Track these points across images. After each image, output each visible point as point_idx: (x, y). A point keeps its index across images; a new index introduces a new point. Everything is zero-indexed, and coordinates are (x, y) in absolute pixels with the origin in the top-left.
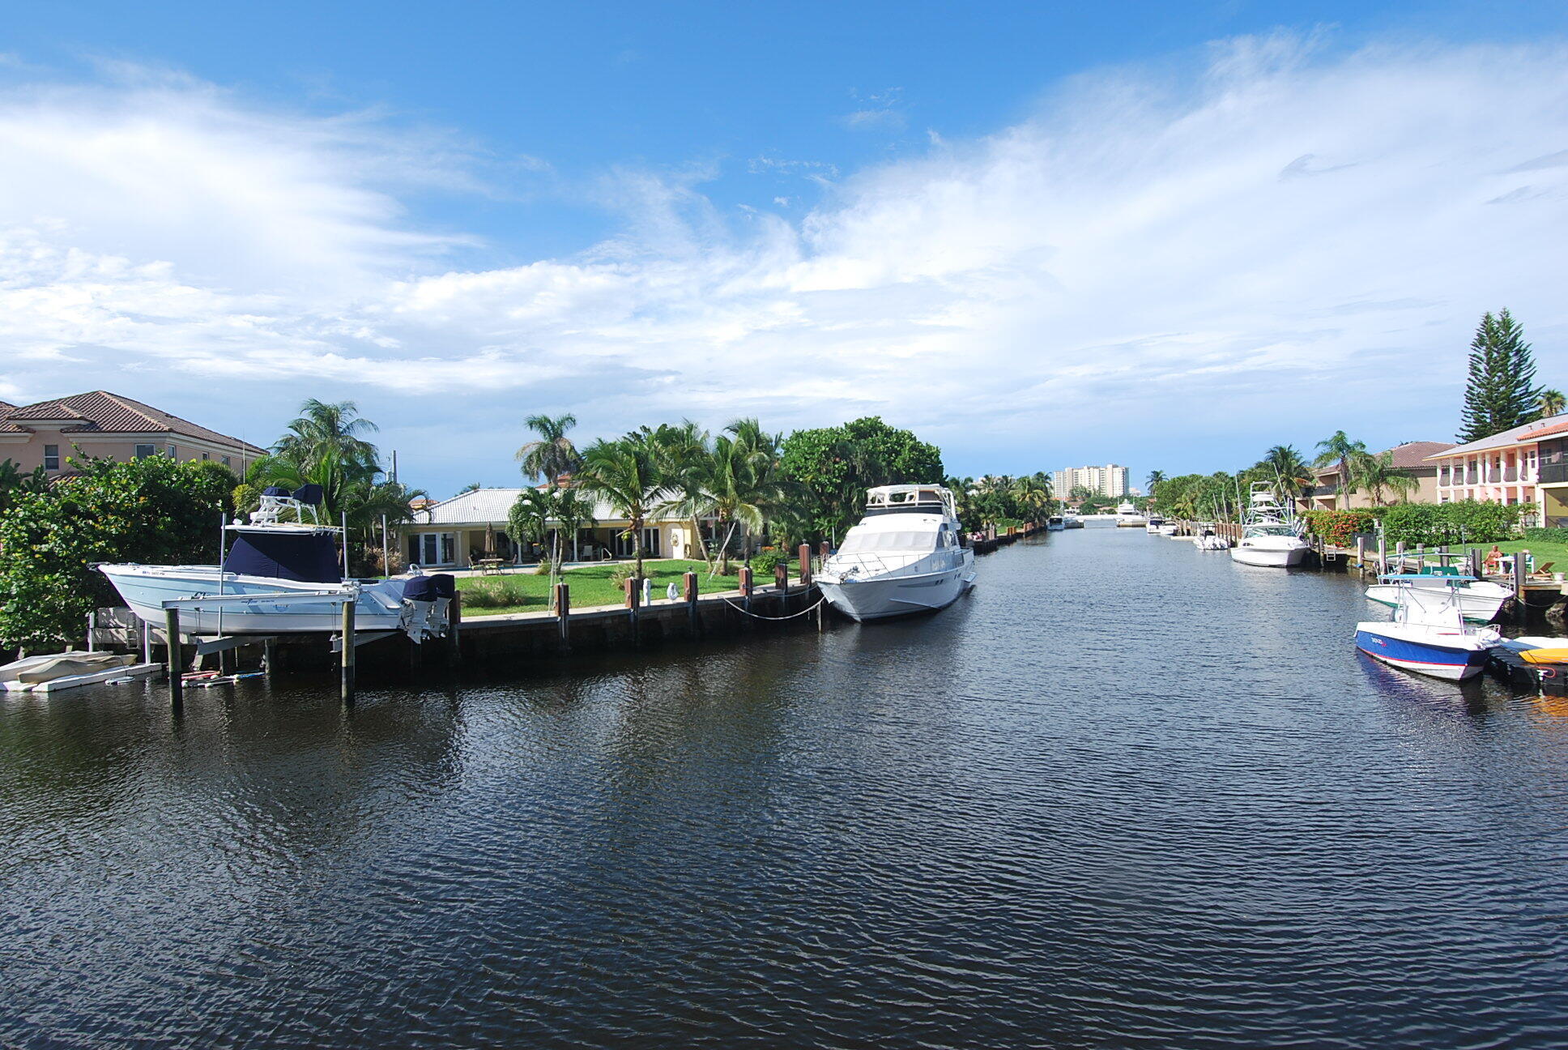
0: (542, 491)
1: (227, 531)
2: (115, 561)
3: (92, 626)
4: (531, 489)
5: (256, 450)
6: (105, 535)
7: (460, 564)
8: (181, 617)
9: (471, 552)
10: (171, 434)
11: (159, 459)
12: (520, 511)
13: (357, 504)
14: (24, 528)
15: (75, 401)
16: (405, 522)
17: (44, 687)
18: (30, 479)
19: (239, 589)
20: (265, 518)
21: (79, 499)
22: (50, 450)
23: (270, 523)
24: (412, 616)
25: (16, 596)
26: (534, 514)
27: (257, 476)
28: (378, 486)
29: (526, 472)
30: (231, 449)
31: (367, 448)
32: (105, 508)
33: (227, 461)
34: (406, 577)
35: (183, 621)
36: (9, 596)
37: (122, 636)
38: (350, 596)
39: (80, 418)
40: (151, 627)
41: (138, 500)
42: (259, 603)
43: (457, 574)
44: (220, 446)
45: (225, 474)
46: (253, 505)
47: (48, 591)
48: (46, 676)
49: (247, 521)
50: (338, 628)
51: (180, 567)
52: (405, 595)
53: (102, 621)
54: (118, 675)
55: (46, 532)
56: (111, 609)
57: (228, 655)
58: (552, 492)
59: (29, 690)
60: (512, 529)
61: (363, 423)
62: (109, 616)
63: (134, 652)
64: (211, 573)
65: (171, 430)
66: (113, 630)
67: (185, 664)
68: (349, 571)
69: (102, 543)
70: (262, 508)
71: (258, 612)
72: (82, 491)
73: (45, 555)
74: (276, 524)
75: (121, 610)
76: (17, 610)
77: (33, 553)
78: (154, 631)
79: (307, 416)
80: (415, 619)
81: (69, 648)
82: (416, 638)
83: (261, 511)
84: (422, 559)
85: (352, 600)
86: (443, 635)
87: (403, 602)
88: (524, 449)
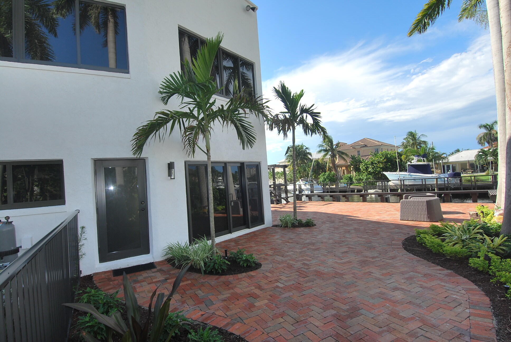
0: (486, 149)
4: (481, 150)
9: (462, 169)
12: (478, 156)
15: (361, 141)
16: (440, 161)
22: (358, 152)
26: (483, 157)
29: (480, 143)
31: (425, 142)
39: (363, 144)
44: (391, 147)
58: (489, 149)
60: (476, 161)
61: (423, 135)
65: (382, 145)
74: (417, 163)
83: (414, 160)
88: (479, 136)
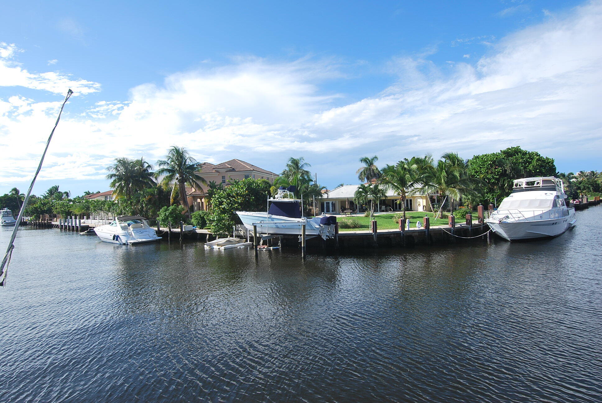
0: (366, 186)
1: (269, 201)
2: (240, 211)
3: (234, 230)
4: (362, 185)
5: (275, 175)
6: (237, 203)
7: (338, 213)
8: (257, 228)
9: (341, 208)
10: (254, 171)
11: (251, 179)
12: (358, 193)
13: (305, 192)
14: (217, 201)
15: (229, 162)
16: (320, 197)
17: (223, 248)
18: (219, 186)
19: (273, 219)
20: (279, 197)
21: (231, 192)
22: (223, 177)
23: (280, 199)
24: (323, 230)
25: (216, 220)
26: (363, 194)
27: (277, 184)
28: (311, 186)
29: (360, 179)
30: (269, 175)
31: (307, 172)
32: (237, 194)
33: (268, 179)
34: (321, 217)
35: (258, 229)
36: (214, 221)
37: (242, 233)
38: (304, 223)
39: (231, 168)
40: (249, 231)
41: (245, 192)
42: (278, 224)
43: (337, 216)
44: (266, 174)
45: (268, 183)
46: (276, 193)
47: (224, 219)
48: (223, 245)
49: (274, 198)
50: (301, 234)
51: (257, 212)
52: (321, 223)
53: (237, 229)
54: (240, 245)
55: (223, 202)
56: (239, 225)
57: (270, 240)
58: (370, 186)
59: (219, 249)
60: (355, 200)
61: (306, 164)
62: (239, 227)
63: (245, 238)
64: (265, 214)
65: (253, 170)
66: (240, 232)
67: (258, 244)
68: (304, 215)
69: (237, 205)
70: (278, 194)
71: (277, 227)
72: (231, 189)
73: (223, 209)
74: (282, 199)
75: (242, 226)
76: (216, 225)
77: (220, 208)
78: (250, 232)
79: (290, 163)
80: (324, 232)
81: (229, 236)
82: (324, 238)
83: (278, 195)
84: (325, 211)
85: (304, 224)
86: (333, 238)
87: (320, 225)
88: (359, 170)
